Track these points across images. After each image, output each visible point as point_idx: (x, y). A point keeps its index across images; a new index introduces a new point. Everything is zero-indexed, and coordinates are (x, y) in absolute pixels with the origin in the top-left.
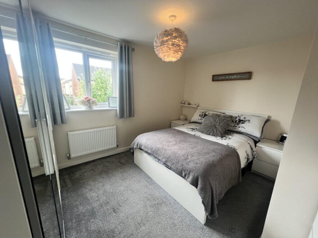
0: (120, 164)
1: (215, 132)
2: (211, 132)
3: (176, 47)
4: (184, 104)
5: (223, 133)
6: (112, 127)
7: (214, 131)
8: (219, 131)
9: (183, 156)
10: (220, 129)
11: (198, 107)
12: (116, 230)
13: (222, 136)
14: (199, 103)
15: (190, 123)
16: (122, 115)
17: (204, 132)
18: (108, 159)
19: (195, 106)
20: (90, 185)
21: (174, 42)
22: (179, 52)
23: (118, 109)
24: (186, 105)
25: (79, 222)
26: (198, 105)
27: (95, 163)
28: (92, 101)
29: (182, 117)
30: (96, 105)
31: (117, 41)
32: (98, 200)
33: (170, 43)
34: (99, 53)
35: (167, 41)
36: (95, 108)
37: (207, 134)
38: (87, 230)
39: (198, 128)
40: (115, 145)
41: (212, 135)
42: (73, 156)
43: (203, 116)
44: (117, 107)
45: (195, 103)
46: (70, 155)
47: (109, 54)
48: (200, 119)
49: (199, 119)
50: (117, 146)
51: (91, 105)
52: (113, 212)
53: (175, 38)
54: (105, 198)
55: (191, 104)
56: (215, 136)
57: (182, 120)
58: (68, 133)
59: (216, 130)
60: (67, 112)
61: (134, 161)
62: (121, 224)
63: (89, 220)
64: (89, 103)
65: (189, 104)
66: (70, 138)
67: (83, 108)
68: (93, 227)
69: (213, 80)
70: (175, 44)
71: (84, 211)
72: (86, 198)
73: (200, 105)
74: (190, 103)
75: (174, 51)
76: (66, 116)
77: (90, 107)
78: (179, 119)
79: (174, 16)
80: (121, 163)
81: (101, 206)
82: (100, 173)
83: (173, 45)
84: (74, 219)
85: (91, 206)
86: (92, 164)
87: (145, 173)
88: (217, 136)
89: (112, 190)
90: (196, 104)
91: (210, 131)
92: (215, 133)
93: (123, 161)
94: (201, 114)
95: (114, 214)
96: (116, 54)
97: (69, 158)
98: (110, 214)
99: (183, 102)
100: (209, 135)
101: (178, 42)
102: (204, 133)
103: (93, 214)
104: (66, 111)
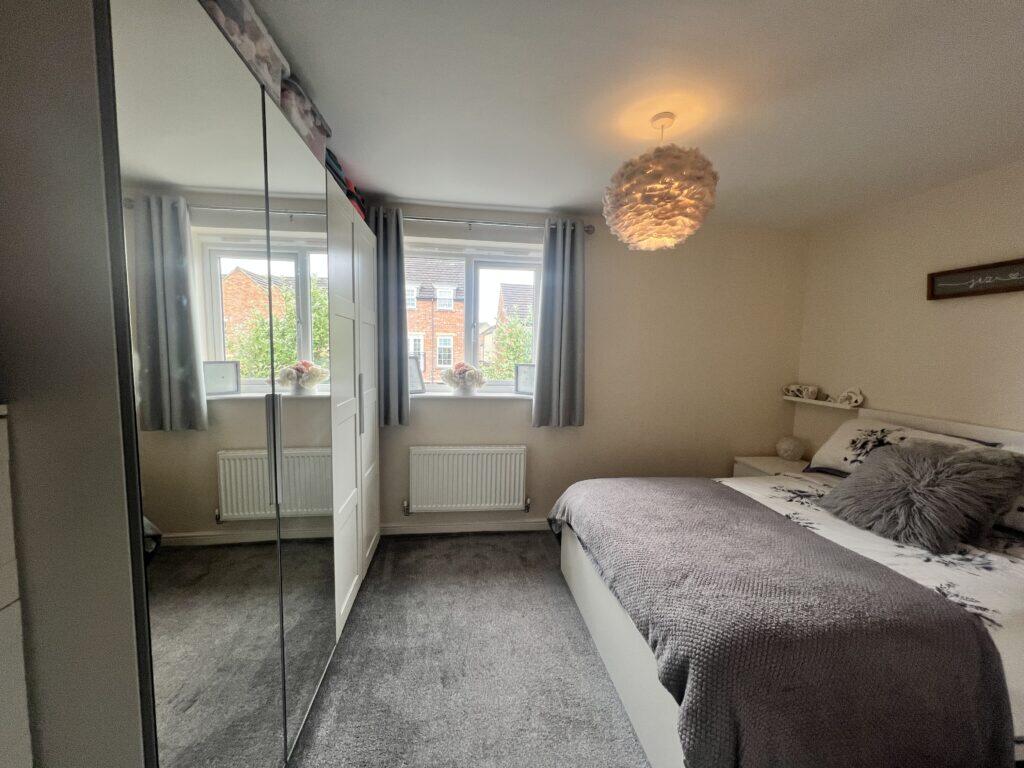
0: (518, 562)
1: (902, 520)
2: (880, 517)
3: (662, 203)
4: (798, 393)
5: (953, 534)
6: (515, 449)
7: (895, 518)
8: (924, 520)
9: (667, 571)
10: (930, 514)
11: (861, 410)
12: (424, 729)
13: (938, 547)
14: (868, 396)
15: (808, 470)
16: (544, 418)
17: (844, 514)
18: (496, 540)
19: (846, 406)
20: (425, 592)
21: (651, 190)
22: (674, 216)
23: (533, 398)
24: (803, 400)
25: (364, 665)
26: (860, 402)
27: (462, 541)
28: (469, 375)
29: (784, 446)
30: (481, 383)
31: (544, 215)
32: (423, 635)
33: (639, 195)
34: (502, 254)
35: (628, 193)
36: (477, 392)
37: (857, 523)
38: (369, 693)
39: (827, 492)
40: (520, 505)
41: (883, 534)
42: (414, 508)
43: (870, 445)
44: (531, 394)
45: (845, 394)
46: (408, 505)
47: (527, 251)
48: (853, 458)
49: (846, 459)
50: (527, 508)
51: (469, 384)
52: (439, 681)
53: (657, 177)
54: (439, 636)
55: (828, 396)
56: (896, 538)
57: (784, 458)
58: (411, 448)
59: (909, 516)
60: (412, 399)
61: (560, 566)
62: (441, 722)
63: (382, 672)
64: (463, 378)
65: (820, 395)
66: (413, 460)
67: (451, 391)
68: (382, 693)
69: (933, 294)
70: (654, 196)
71: (383, 646)
72: (401, 620)
73: (871, 402)
74: (828, 390)
75: (656, 216)
76: (409, 406)
77: (465, 389)
78: (775, 454)
79: (670, 115)
80: (523, 559)
81: (423, 654)
82: (461, 571)
83: (647, 199)
84: (358, 656)
85: (402, 640)
86: (454, 541)
87: (578, 609)
88: (907, 541)
89: (465, 622)
90: (849, 398)
91: (876, 513)
92: (898, 528)
93: (531, 555)
94: (863, 439)
95: (440, 686)
96: (538, 250)
97: (407, 511)
98: (430, 681)
99: (793, 388)
100: (869, 528)
101: (666, 188)
102: (845, 519)
103: (396, 662)
104: (410, 396)
